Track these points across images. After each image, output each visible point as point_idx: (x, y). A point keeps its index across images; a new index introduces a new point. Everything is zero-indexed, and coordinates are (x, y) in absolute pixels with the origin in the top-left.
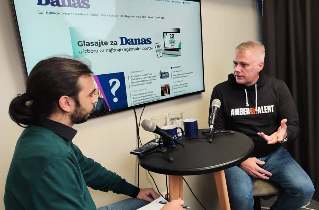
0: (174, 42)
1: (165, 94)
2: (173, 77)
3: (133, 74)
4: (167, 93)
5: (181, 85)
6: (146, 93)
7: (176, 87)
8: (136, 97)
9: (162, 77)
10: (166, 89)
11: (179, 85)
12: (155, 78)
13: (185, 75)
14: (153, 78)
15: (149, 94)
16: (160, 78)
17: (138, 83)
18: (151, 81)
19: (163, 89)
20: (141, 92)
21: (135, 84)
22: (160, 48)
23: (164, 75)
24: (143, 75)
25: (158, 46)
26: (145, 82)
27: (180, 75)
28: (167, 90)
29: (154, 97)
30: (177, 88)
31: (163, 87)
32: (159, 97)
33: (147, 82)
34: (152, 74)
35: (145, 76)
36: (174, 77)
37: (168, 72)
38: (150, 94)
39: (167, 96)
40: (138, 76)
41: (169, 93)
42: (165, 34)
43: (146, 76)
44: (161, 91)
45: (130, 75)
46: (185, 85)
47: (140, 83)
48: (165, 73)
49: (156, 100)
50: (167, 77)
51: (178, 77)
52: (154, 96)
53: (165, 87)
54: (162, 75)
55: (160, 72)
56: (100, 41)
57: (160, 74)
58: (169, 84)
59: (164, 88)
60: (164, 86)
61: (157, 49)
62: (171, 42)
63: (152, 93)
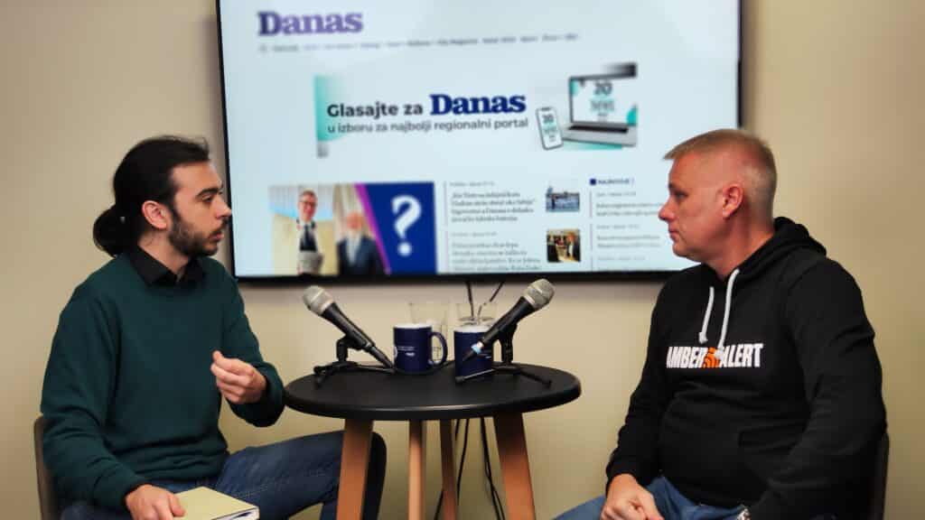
0: (609, 106)
1: (561, 258)
2: (595, 210)
3: (461, 190)
4: (568, 255)
6: (496, 245)
7: (605, 242)
8: (464, 250)
9: (552, 207)
10: (567, 245)
11: (619, 238)
12: (530, 207)
13: (650, 209)
14: (523, 206)
15: (503, 249)
16: (548, 208)
17: (473, 215)
18: (517, 215)
19: (556, 242)
20: (479, 240)
21: (463, 216)
22: (555, 124)
23: (560, 202)
24: (489, 195)
25: (549, 119)
26: (492, 215)
27: (625, 206)
28: (571, 247)
29: (520, 261)
30: (608, 246)
31: (555, 237)
33: (501, 215)
34: (516, 195)
35: (495, 199)
36: (601, 210)
37: (578, 195)
38: (509, 249)
39: (566, 265)
40: (473, 196)
41: (577, 257)
42: (577, 84)
43: (500, 199)
44: (548, 246)
45: (451, 191)
46: (643, 242)
47: (480, 215)
48: (565, 196)
49: (526, 271)
50: (575, 206)
51: (617, 214)
52: (521, 257)
53: (565, 238)
54: (553, 202)
55: (550, 190)
56: (380, 106)
57: (548, 196)
59: (557, 239)
61: (543, 124)
62: (595, 106)
63: (515, 248)
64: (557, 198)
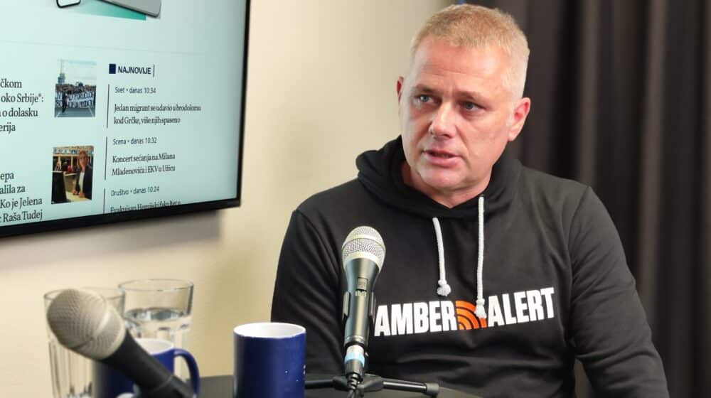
1: (69, 195)
2: (112, 114)
4: (78, 188)
7: (121, 166)
9: (63, 108)
10: (77, 172)
12: (34, 107)
16: (57, 109)
18: (14, 120)
19: (64, 168)
23: (74, 100)
28: (82, 175)
29: (15, 204)
30: (126, 172)
31: (63, 160)
32: (38, 208)
34: (17, 85)
36: (120, 115)
37: (94, 88)
39: (76, 207)
41: (87, 192)
44: (54, 175)
48: (79, 89)
49: (22, 222)
50: (87, 109)
51: (136, 121)
52: (16, 196)
53: (75, 159)
54: (64, 97)
55: (61, 78)
57: (58, 88)
58: (92, 148)
59: (66, 163)
60: (68, 154)
64: (70, 93)
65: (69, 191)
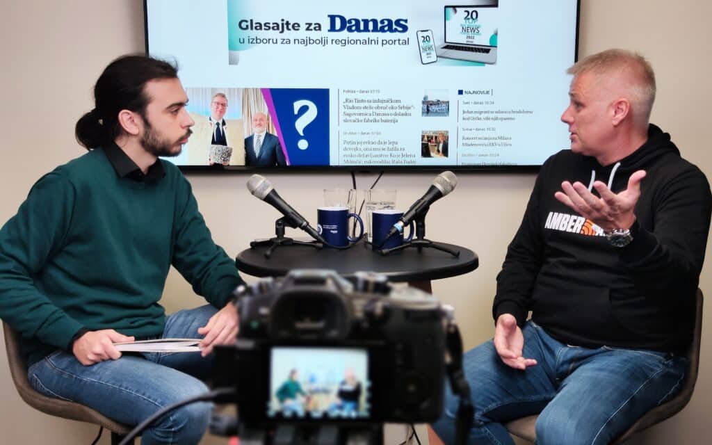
0: (475, 30)
1: (432, 154)
2: (461, 116)
3: (351, 96)
4: (438, 151)
5: (486, 139)
6: (380, 143)
7: (469, 142)
8: (353, 146)
9: (427, 111)
10: (438, 143)
11: (480, 139)
12: (409, 111)
13: (505, 116)
14: (403, 111)
15: (386, 146)
17: (361, 118)
18: (397, 118)
19: (429, 141)
20: (366, 138)
21: (353, 118)
22: (431, 43)
24: (375, 101)
25: (426, 39)
26: (378, 118)
27: (486, 112)
28: (441, 145)
29: (399, 156)
30: (472, 145)
31: (428, 137)
32: (413, 159)
33: (384, 118)
34: (399, 101)
35: (380, 105)
36: (466, 116)
37: (448, 102)
38: (391, 146)
39: (436, 160)
40: (362, 101)
42: (450, 10)
43: (384, 105)
44: (423, 144)
45: (343, 97)
46: (499, 141)
47: (367, 117)
48: (438, 103)
49: (403, 164)
50: (445, 112)
51: (479, 119)
52: (399, 153)
53: (436, 137)
54: (428, 107)
55: (425, 98)
56: (285, 22)
59: (430, 139)
60: (431, 134)
61: (421, 44)
62: (465, 30)
63: (395, 146)
64: (431, 105)
65: (433, 152)
